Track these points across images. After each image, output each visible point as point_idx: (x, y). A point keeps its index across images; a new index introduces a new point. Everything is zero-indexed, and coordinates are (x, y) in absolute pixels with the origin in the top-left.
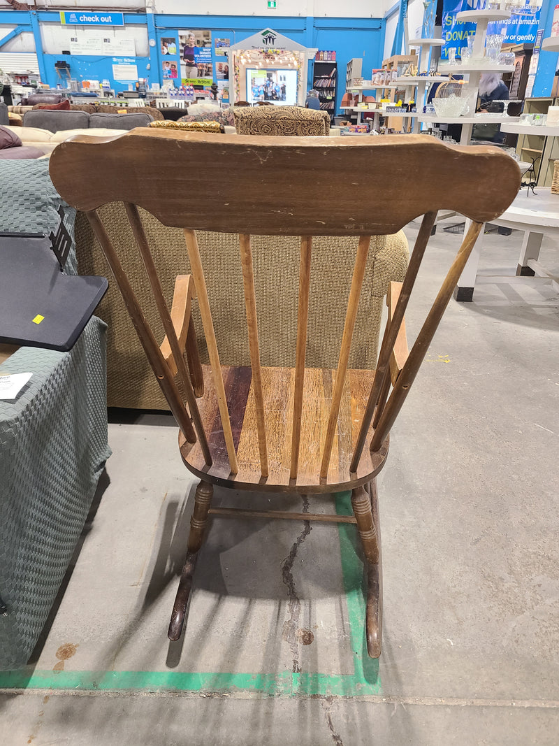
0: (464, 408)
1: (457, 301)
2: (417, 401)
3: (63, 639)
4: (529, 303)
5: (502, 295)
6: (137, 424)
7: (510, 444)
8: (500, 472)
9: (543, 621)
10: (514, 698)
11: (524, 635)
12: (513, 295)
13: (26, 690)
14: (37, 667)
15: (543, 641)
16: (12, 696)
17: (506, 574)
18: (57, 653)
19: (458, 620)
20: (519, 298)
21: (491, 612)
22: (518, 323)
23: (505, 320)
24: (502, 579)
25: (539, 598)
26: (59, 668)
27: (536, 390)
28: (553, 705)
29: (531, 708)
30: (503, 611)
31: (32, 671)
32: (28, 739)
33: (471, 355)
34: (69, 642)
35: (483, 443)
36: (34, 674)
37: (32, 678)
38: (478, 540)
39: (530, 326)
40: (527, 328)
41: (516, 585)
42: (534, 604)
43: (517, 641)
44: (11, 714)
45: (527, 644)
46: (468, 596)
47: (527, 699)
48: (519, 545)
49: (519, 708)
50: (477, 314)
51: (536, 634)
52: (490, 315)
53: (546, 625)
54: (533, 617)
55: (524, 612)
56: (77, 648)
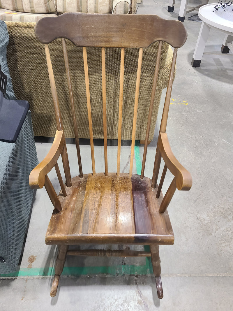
0: (193, 131)
1: (193, 66)
2: (173, 127)
3: (30, 254)
4: (226, 67)
5: (213, 62)
6: (49, 143)
7: (211, 151)
8: (206, 166)
9: (219, 238)
10: (206, 273)
11: (211, 245)
12: (218, 62)
13: (18, 277)
14: (21, 267)
15: (219, 247)
16: (13, 280)
17: (206, 217)
18: (28, 260)
19: (186, 239)
20: (221, 65)
21: (199, 235)
22: (220, 80)
23: (214, 78)
24: (204, 219)
25: (218, 227)
26: (30, 267)
27: (224, 121)
28: (220, 275)
29: (212, 276)
30: (204, 234)
31: (19, 269)
32: (22, 298)
33: (197, 100)
34: (33, 255)
35: (200, 151)
36: (20, 270)
37: (20, 272)
38: (196, 201)
39: (225, 82)
40: (224, 83)
41: (210, 222)
42: (216, 230)
43: (208, 248)
44: (13, 288)
45: (212, 249)
46: (191, 228)
47: (211, 273)
48: (212, 202)
49: (208, 277)
50: (201, 75)
51: (216, 244)
52: (207, 75)
53: (220, 239)
54: (215, 237)
55: (212, 234)
56: (36, 258)
